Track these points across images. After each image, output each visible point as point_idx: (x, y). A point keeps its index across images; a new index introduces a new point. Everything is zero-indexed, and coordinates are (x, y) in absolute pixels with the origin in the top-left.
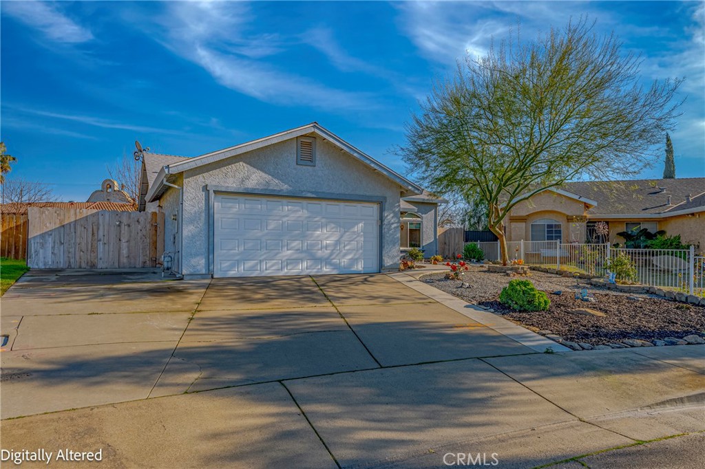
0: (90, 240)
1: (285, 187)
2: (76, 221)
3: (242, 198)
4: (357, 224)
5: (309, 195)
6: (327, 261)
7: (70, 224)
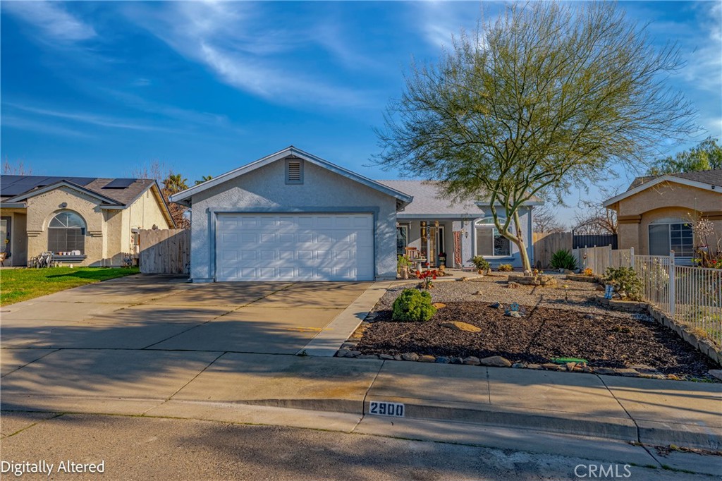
0: (177, 252)
1: (274, 205)
2: (168, 239)
3: (240, 216)
4: (350, 234)
5: (296, 210)
6: (317, 270)
7: (165, 241)
